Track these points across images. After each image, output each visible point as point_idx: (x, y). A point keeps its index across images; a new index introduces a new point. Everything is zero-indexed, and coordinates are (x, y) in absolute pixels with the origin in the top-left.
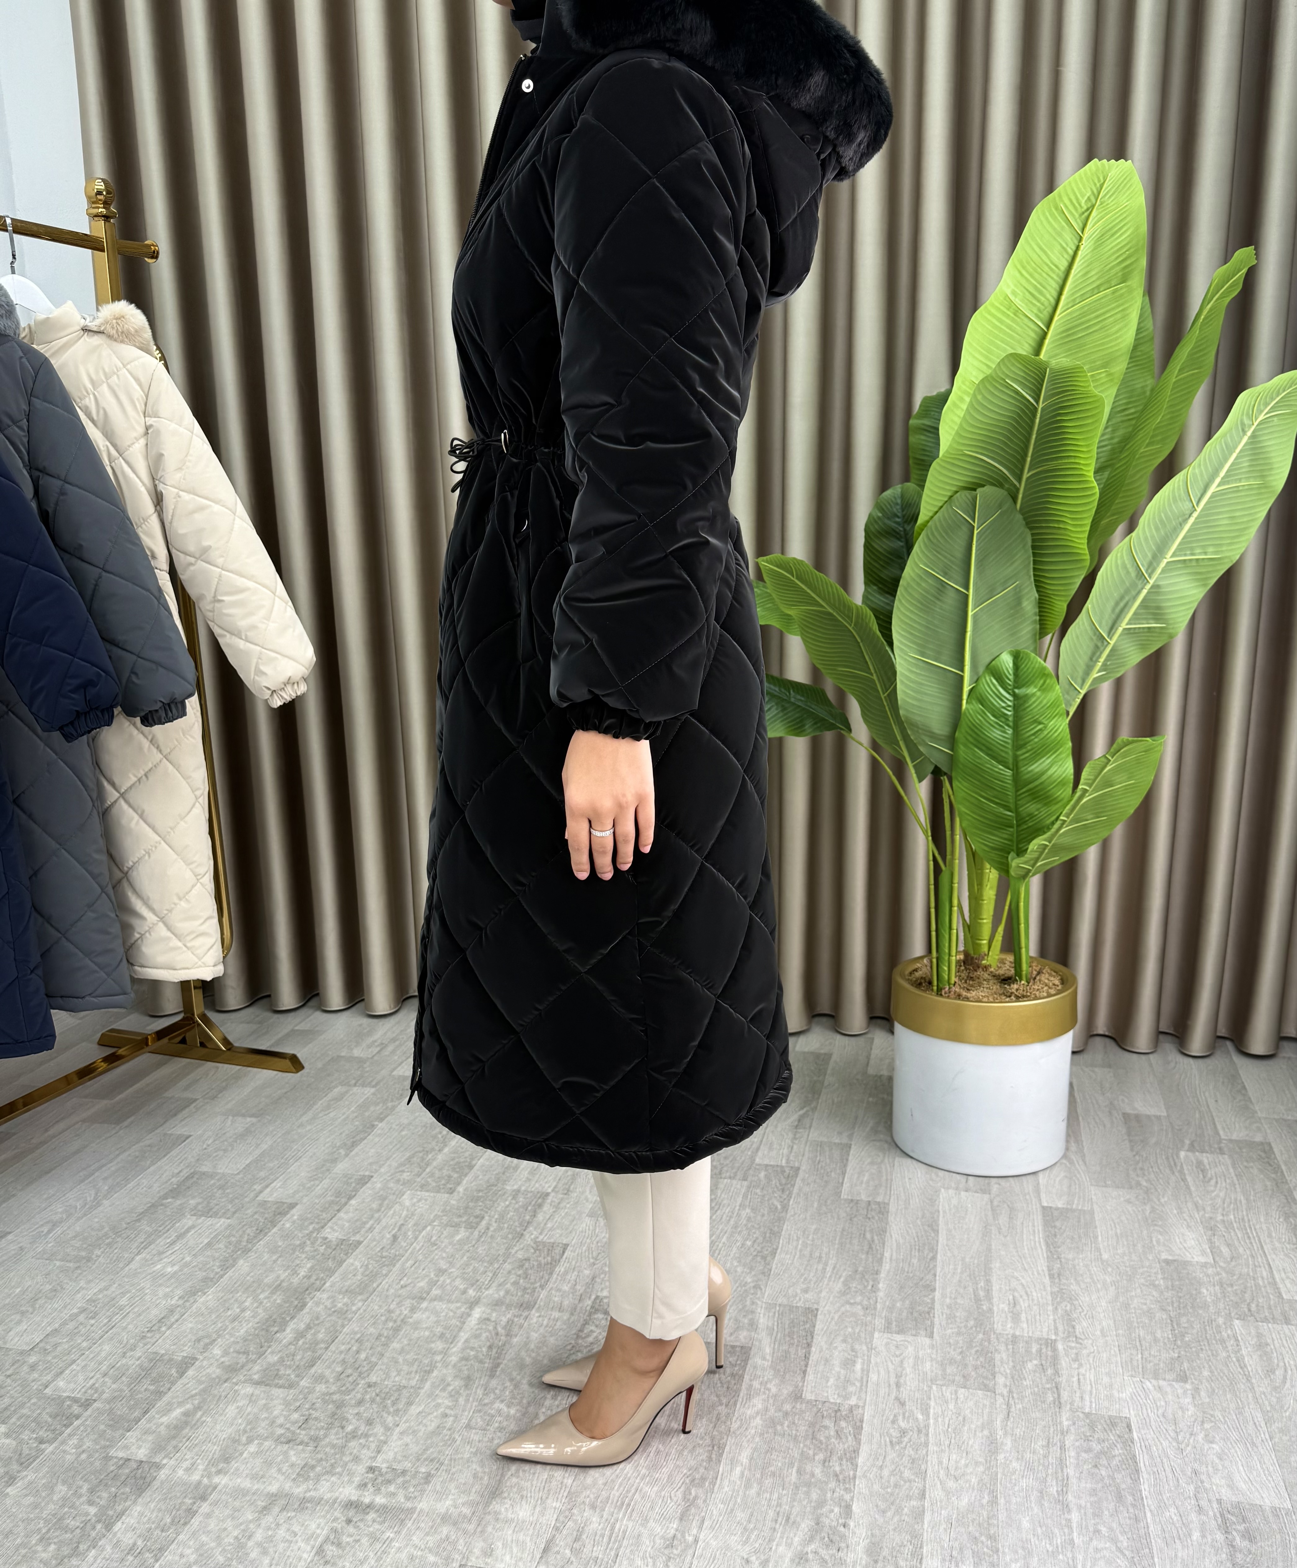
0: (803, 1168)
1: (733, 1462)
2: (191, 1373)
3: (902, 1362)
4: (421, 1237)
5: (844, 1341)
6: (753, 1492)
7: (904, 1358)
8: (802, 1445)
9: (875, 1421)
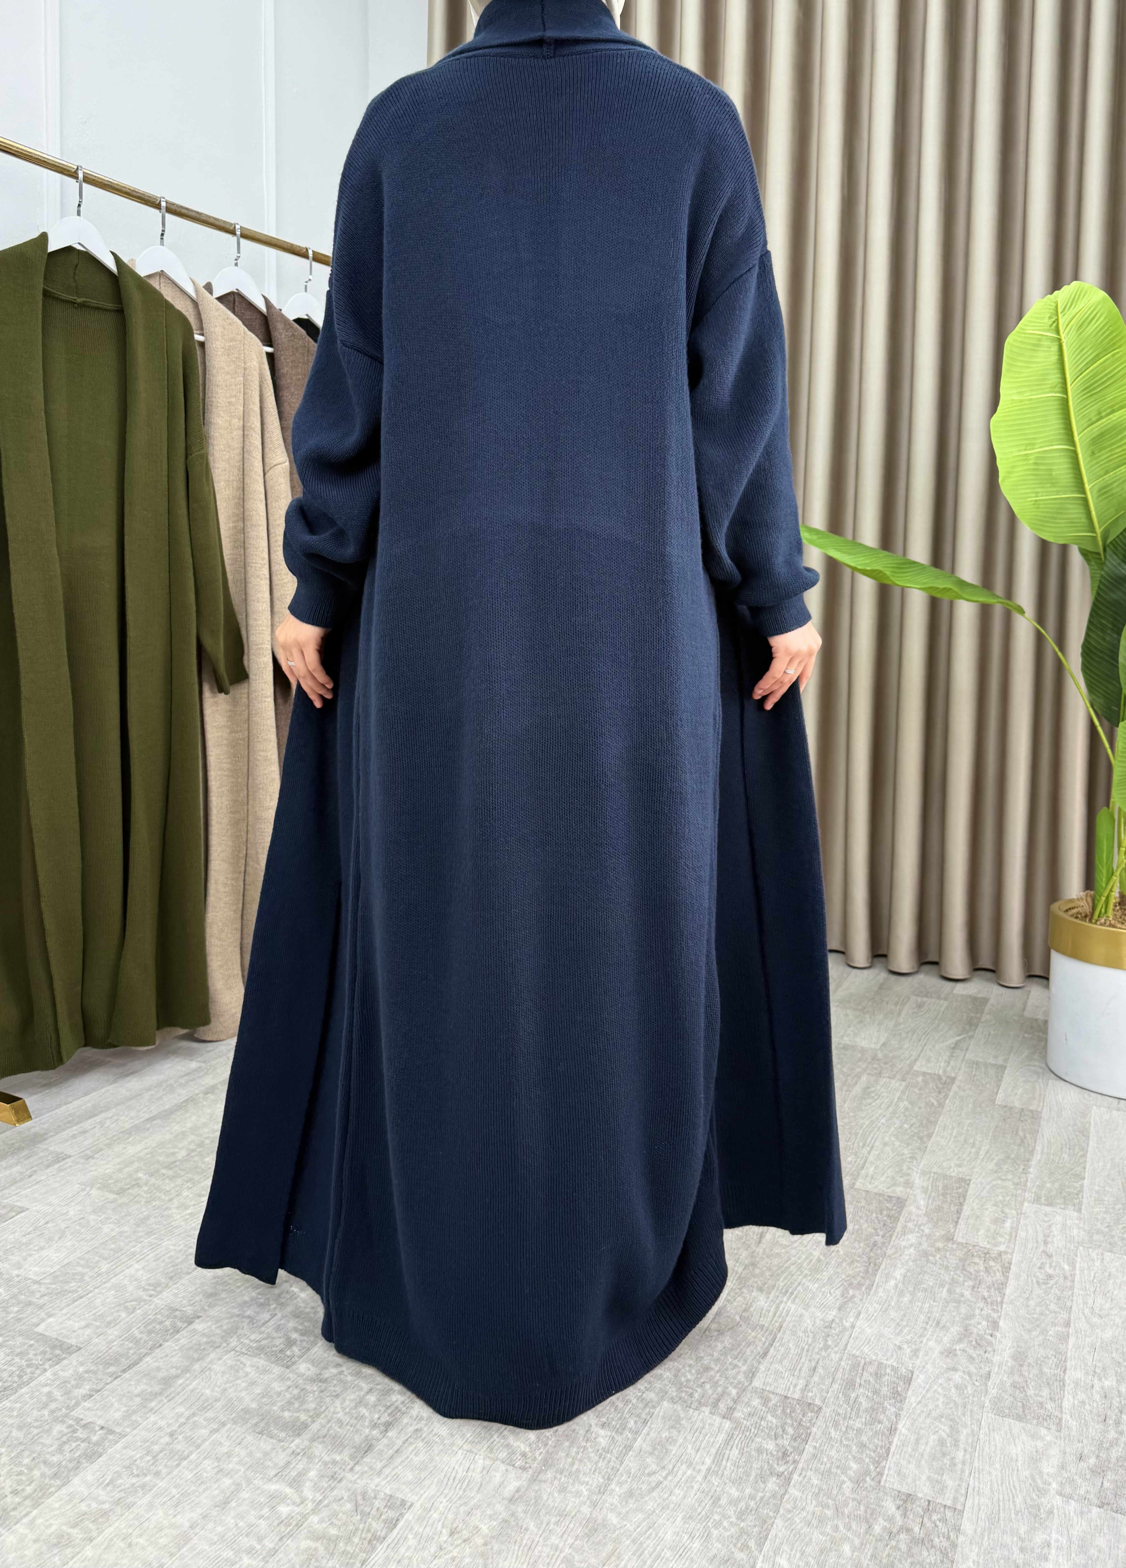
0: (960, 1078)
1: (888, 1277)
3: (1050, 1226)
5: (995, 1205)
6: (906, 1299)
7: (1052, 1224)
8: (952, 1273)
9: (1023, 1265)
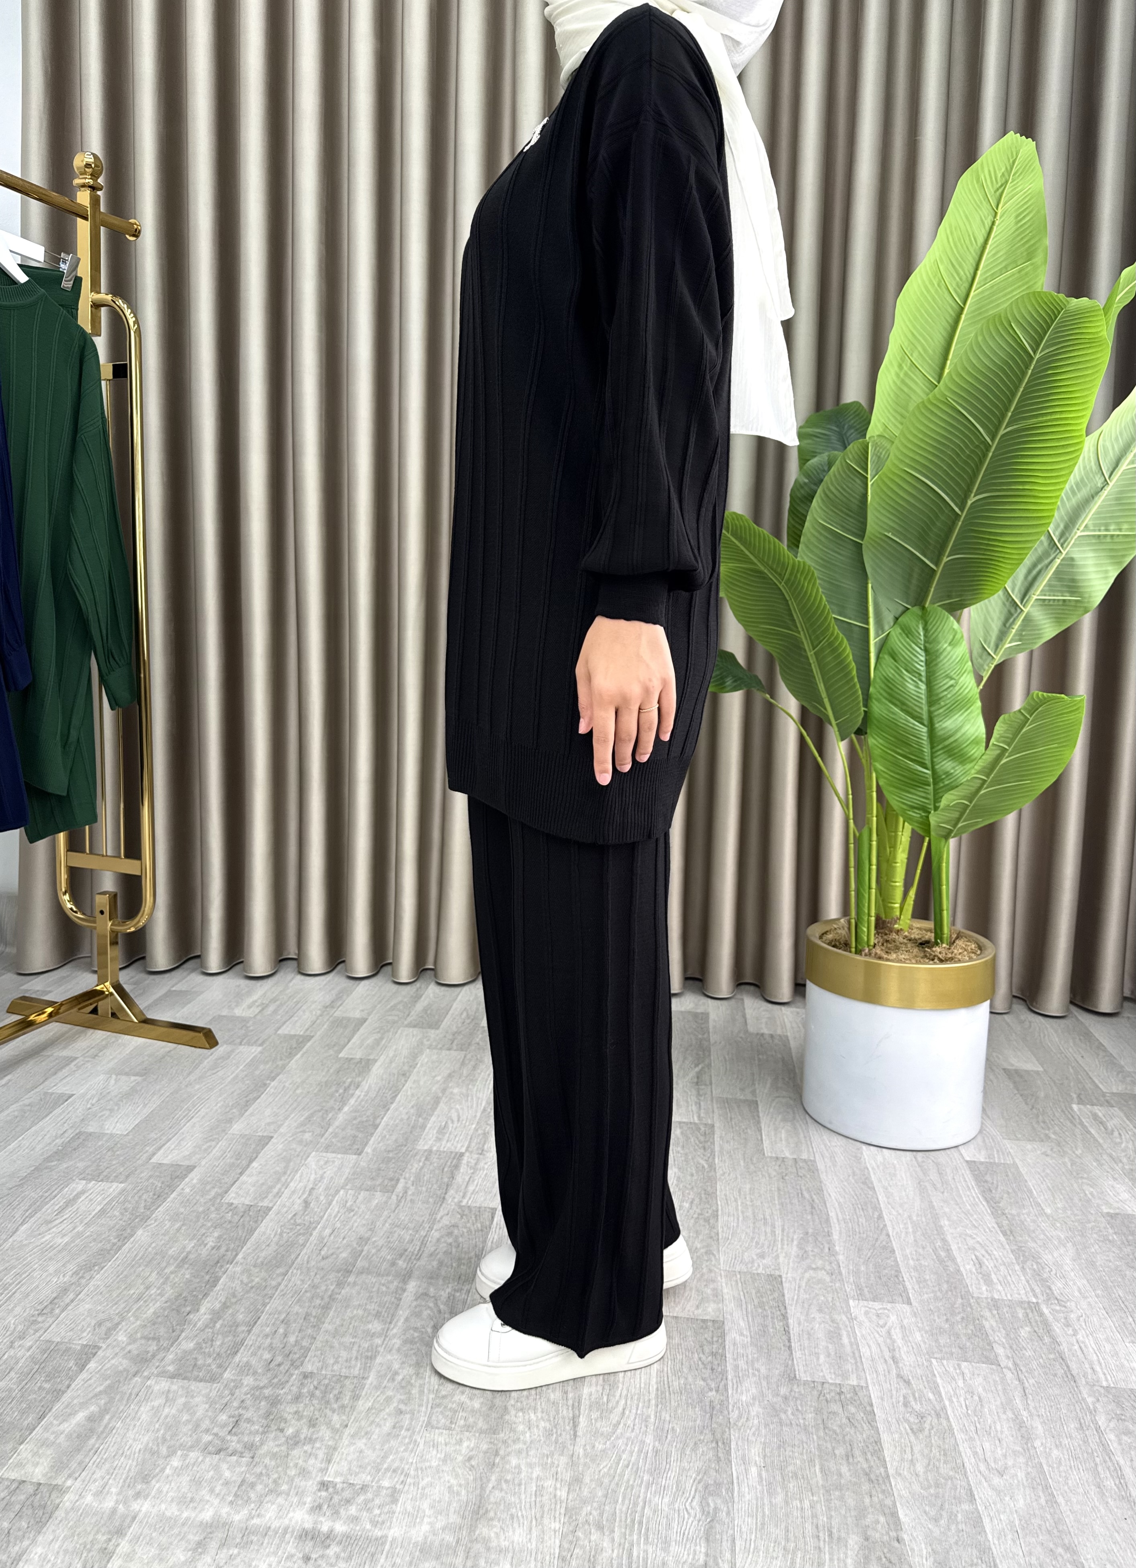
0: (717, 1125)
1: (744, 1460)
2: (92, 1365)
3: (889, 1333)
4: (334, 1202)
5: (820, 1310)
6: (779, 1499)
7: (890, 1329)
8: (815, 1437)
9: (885, 1404)
